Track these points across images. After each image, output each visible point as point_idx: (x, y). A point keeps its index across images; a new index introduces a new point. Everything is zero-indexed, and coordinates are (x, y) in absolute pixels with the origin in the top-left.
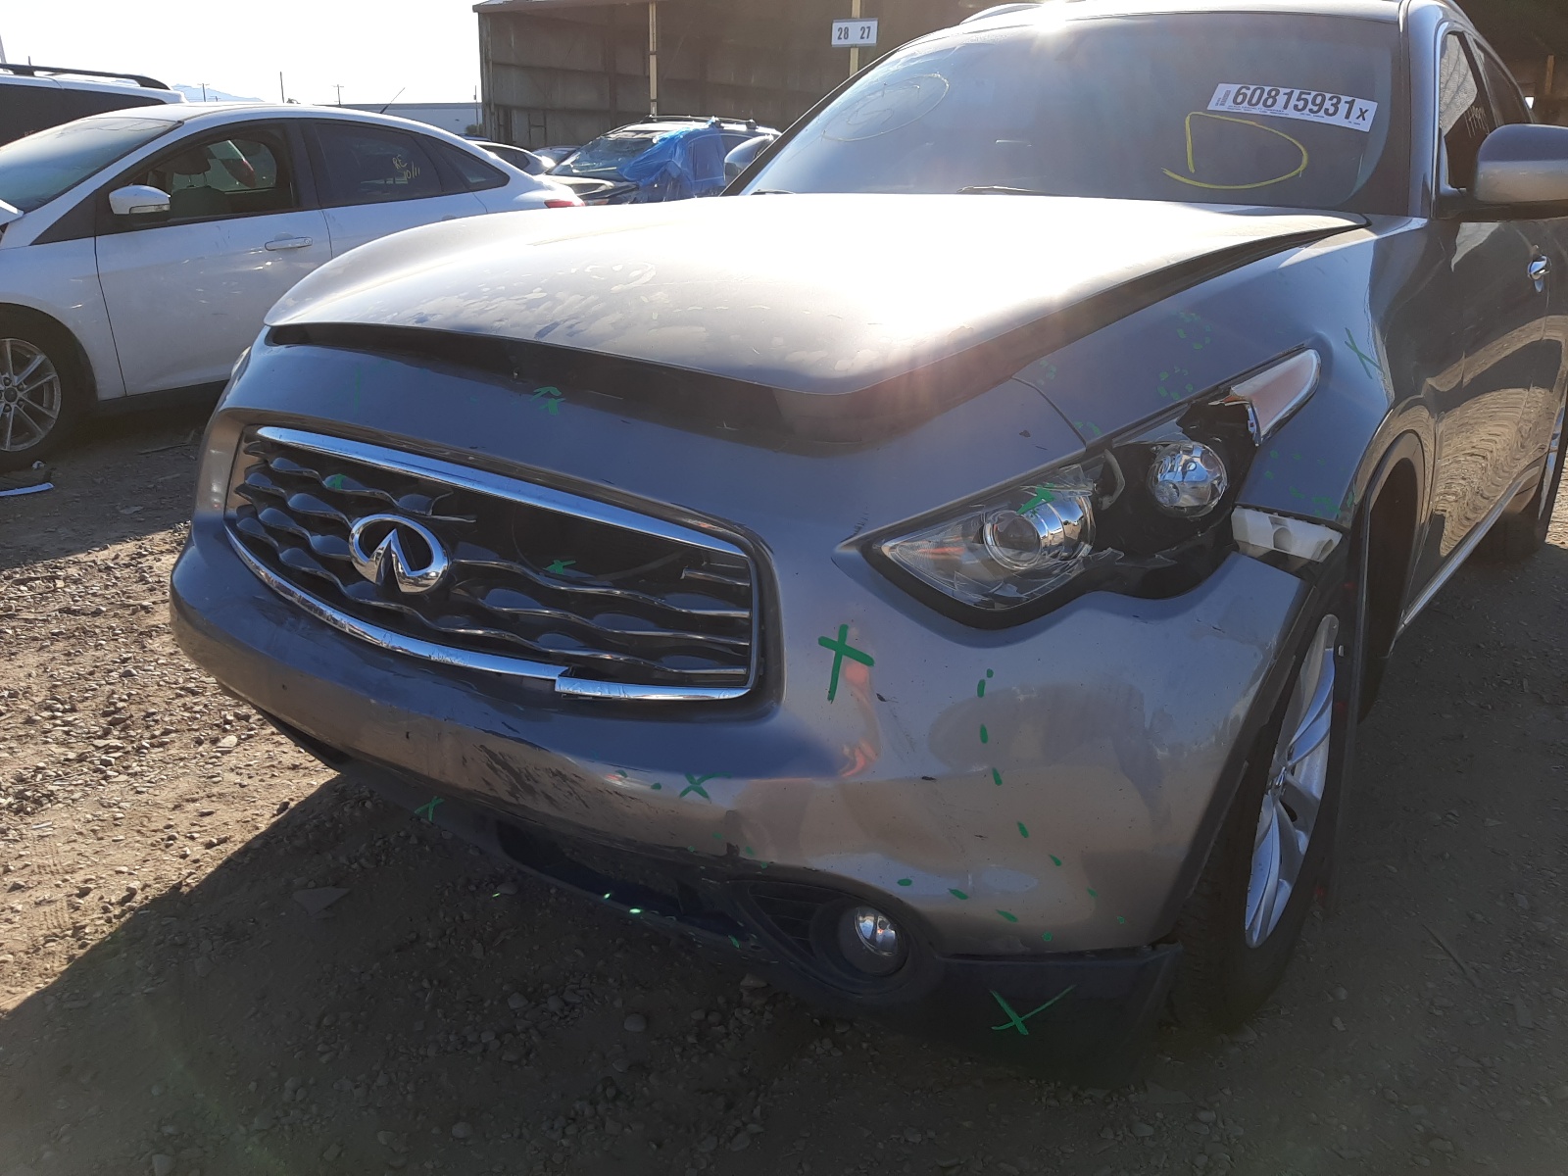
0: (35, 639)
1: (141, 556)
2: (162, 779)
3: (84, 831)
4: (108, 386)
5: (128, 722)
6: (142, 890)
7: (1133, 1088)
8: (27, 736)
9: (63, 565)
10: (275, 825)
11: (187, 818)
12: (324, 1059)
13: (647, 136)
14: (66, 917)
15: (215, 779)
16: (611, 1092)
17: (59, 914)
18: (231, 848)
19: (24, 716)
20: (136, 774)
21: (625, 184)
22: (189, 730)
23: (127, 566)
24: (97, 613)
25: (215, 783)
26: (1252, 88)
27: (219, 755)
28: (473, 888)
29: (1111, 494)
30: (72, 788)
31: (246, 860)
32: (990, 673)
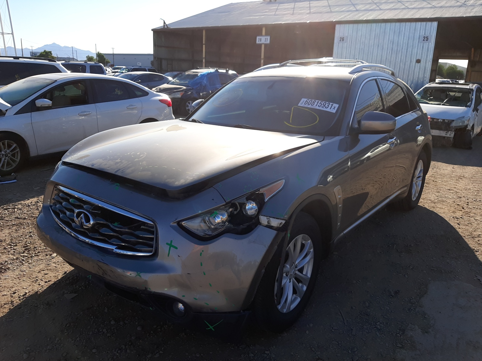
0: (8, 226)
1: (38, 202)
2: (36, 265)
3: (16, 277)
4: (33, 153)
5: (30, 249)
6: (29, 293)
7: (252, 345)
8: (4, 252)
9: (17, 204)
10: (63, 277)
11: (41, 275)
12: (66, 334)
13: (197, 73)
14: (10, 299)
15: (49, 265)
16: (130, 344)
17: (8, 298)
18: (51, 283)
19: (4, 247)
20: (30, 263)
21: (189, 88)
22: (45, 252)
23: (34, 205)
24: (25, 219)
25: (49, 266)
26: (310, 100)
27: (51, 259)
28: (108, 294)
29: (236, 211)
30: (14, 266)
31: (54, 286)
32: (203, 251)
